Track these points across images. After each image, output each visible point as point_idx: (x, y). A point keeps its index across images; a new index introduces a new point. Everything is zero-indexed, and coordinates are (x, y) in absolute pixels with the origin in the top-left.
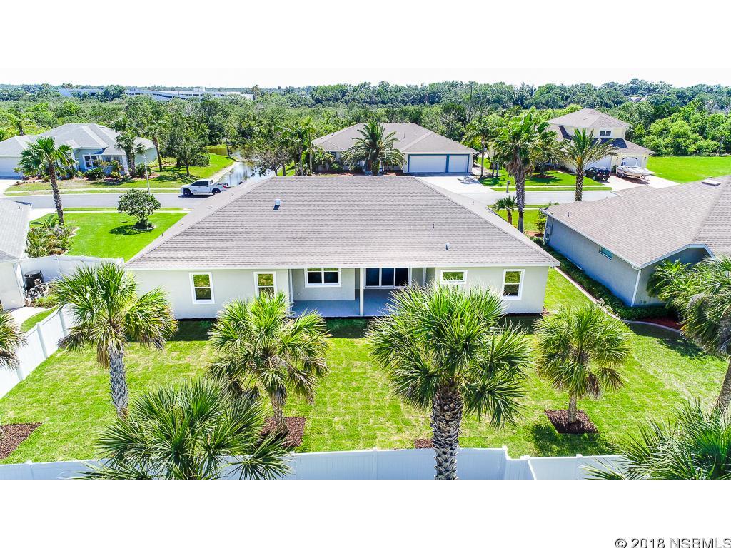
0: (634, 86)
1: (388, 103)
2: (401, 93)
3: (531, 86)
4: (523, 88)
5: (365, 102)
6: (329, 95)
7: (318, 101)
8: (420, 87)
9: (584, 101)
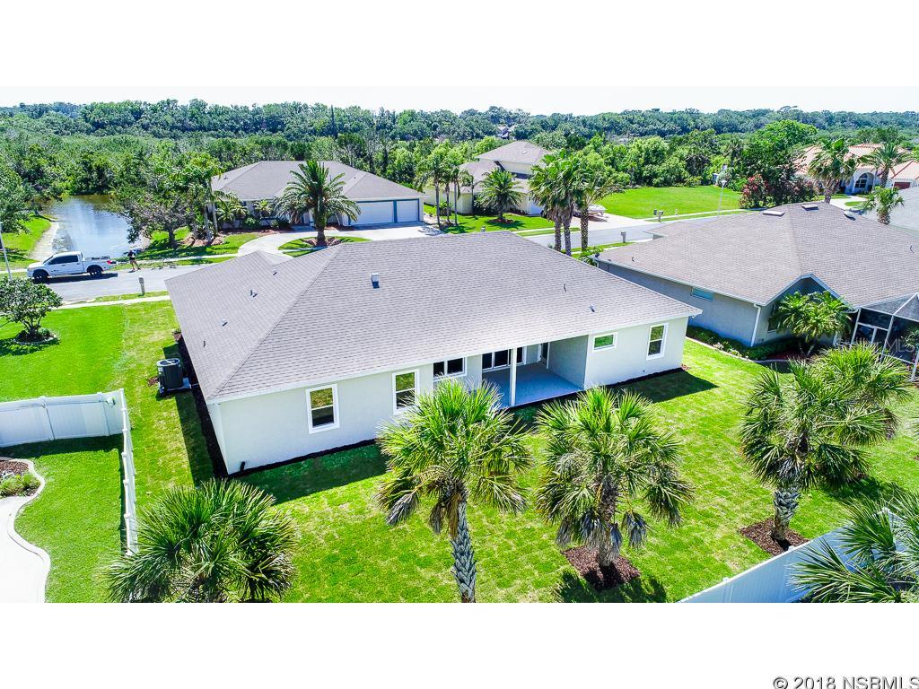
0: (494, 114)
1: (210, 130)
2: (227, 117)
3: (391, 112)
4: (382, 115)
5: (173, 127)
6: (115, 117)
7: (98, 125)
8: (251, 109)
9: (454, 132)
